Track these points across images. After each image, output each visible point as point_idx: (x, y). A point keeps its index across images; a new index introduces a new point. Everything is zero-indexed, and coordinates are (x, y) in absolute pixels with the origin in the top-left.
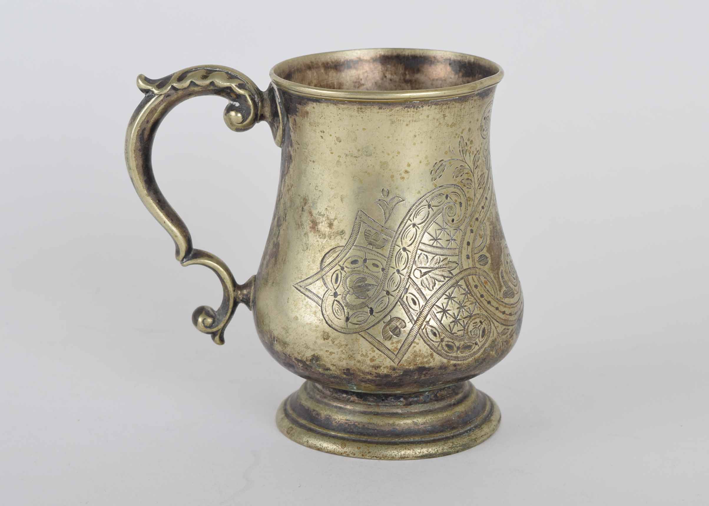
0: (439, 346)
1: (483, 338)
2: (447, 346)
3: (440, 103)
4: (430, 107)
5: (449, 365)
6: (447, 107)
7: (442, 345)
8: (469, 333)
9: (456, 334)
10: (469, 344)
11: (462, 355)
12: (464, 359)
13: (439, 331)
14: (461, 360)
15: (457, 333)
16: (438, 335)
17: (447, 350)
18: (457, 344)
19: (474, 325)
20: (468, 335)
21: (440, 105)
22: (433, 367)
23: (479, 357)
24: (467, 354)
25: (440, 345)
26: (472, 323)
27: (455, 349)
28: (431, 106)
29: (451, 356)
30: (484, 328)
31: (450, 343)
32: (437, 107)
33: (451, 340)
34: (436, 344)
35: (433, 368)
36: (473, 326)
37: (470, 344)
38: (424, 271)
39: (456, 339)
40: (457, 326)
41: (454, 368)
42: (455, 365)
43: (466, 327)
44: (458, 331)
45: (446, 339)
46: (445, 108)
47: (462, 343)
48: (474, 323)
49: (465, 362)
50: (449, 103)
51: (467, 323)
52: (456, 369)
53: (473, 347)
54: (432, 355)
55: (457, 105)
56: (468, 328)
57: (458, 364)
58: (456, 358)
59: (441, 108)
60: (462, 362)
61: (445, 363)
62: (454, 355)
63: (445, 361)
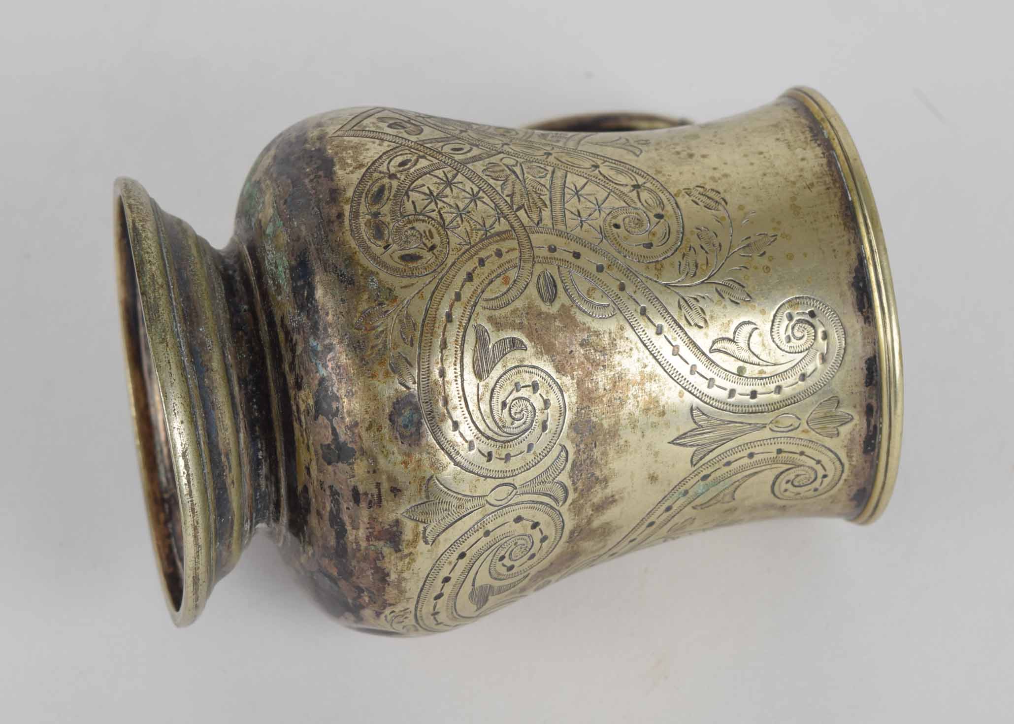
0: (380, 172)
1: (399, 261)
2: (382, 190)
3: (833, 168)
4: (822, 155)
5: (342, 204)
6: (828, 184)
7: (382, 178)
8: (410, 226)
9: (406, 201)
10: (386, 232)
11: (363, 225)
12: (355, 231)
13: (412, 170)
14: (351, 225)
15: (408, 201)
16: (401, 168)
17: (372, 192)
18: (386, 209)
19: (428, 234)
20: (405, 226)
21: (830, 170)
22: (335, 178)
23: (358, 264)
24: (364, 233)
25: (382, 175)
26: (430, 226)
27: (374, 209)
28: (824, 157)
29: (359, 204)
30: (420, 258)
31: (386, 192)
32: (825, 166)
33: (393, 192)
34: (384, 168)
35: (332, 180)
36: (425, 232)
37: (387, 235)
38: (517, 170)
39: (396, 204)
40: (423, 200)
41: (334, 217)
42: (340, 215)
43: (421, 217)
44: (413, 202)
45: (395, 183)
46: (825, 181)
47: (388, 219)
48: (430, 231)
49: (348, 233)
50: (838, 185)
51: (429, 217)
52: (333, 222)
53: (379, 243)
54: (361, 166)
55: (837, 205)
56: (420, 220)
57: (342, 222)
58: (355, 215)
59: (824, 175)
60: (348, 228)
61: (345, 194)
62: (363, 209)
63: (350, 193)
